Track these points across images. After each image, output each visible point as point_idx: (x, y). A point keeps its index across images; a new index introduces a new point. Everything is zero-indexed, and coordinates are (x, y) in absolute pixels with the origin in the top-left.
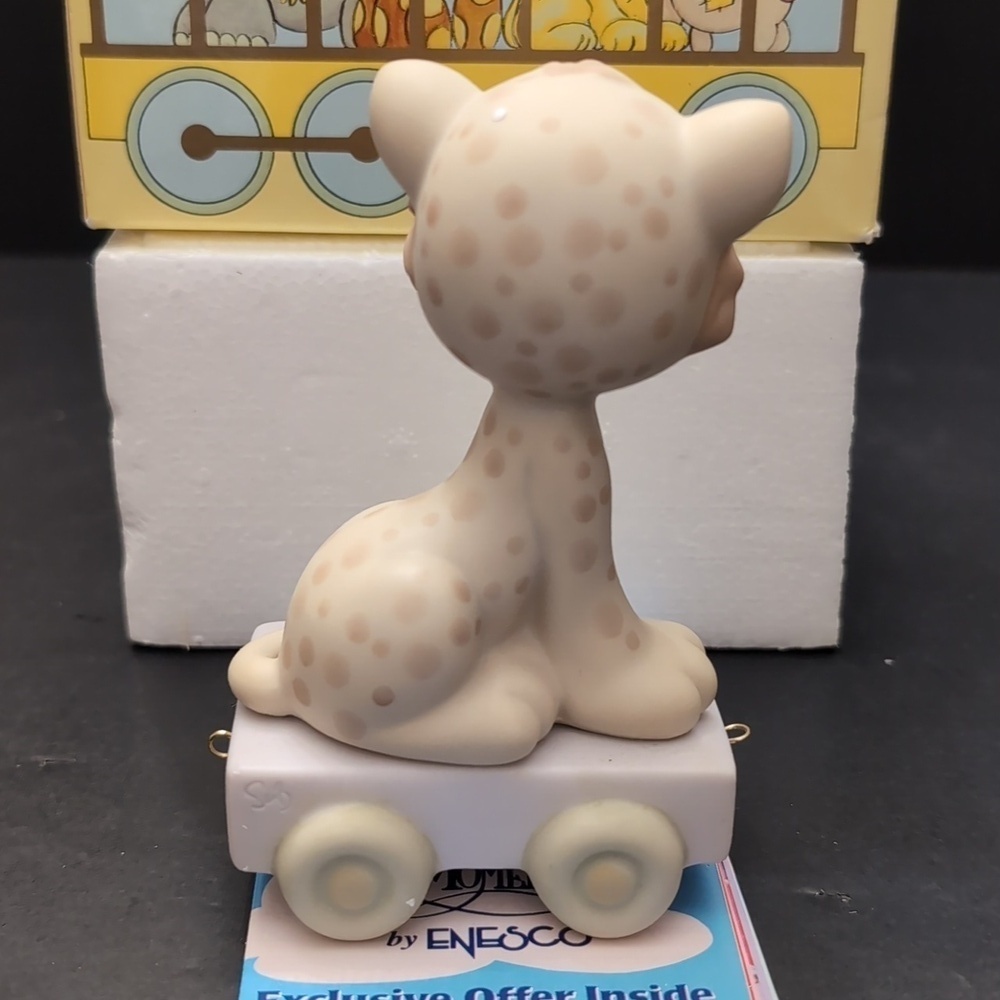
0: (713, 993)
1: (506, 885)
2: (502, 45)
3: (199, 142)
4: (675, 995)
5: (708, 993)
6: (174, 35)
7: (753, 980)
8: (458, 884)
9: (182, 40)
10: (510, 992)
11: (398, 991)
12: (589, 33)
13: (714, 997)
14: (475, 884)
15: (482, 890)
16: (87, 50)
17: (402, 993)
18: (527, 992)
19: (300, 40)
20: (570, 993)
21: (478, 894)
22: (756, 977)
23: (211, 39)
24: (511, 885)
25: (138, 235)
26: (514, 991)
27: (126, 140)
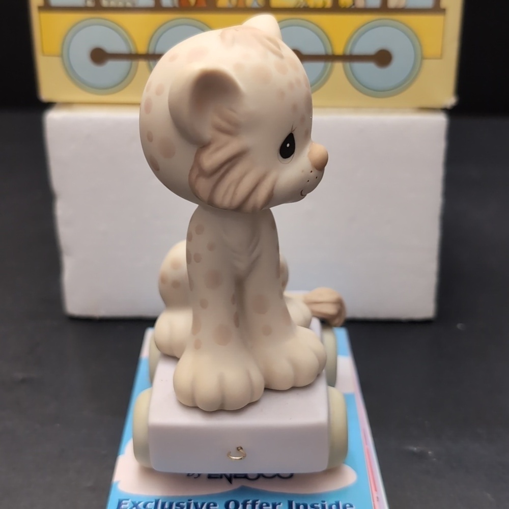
0: (354, 506)
2: (256, 5)
3: (99, 56)
4: (334, 507)
5: (351, 506)
6: (86, 2)
7: (375, 499)
9: (90, 4)
10: (248, 502)
11: (191, 500)
13: (354, 508)
16: (41, 9)
17: (192, 501)
18: (257, 502)
19: (150, 3)
20: (280, 504)
22: (378, 498)
23: (104, 3)
25: (68, 105)
26: (250, 502)
27: (62, 56)
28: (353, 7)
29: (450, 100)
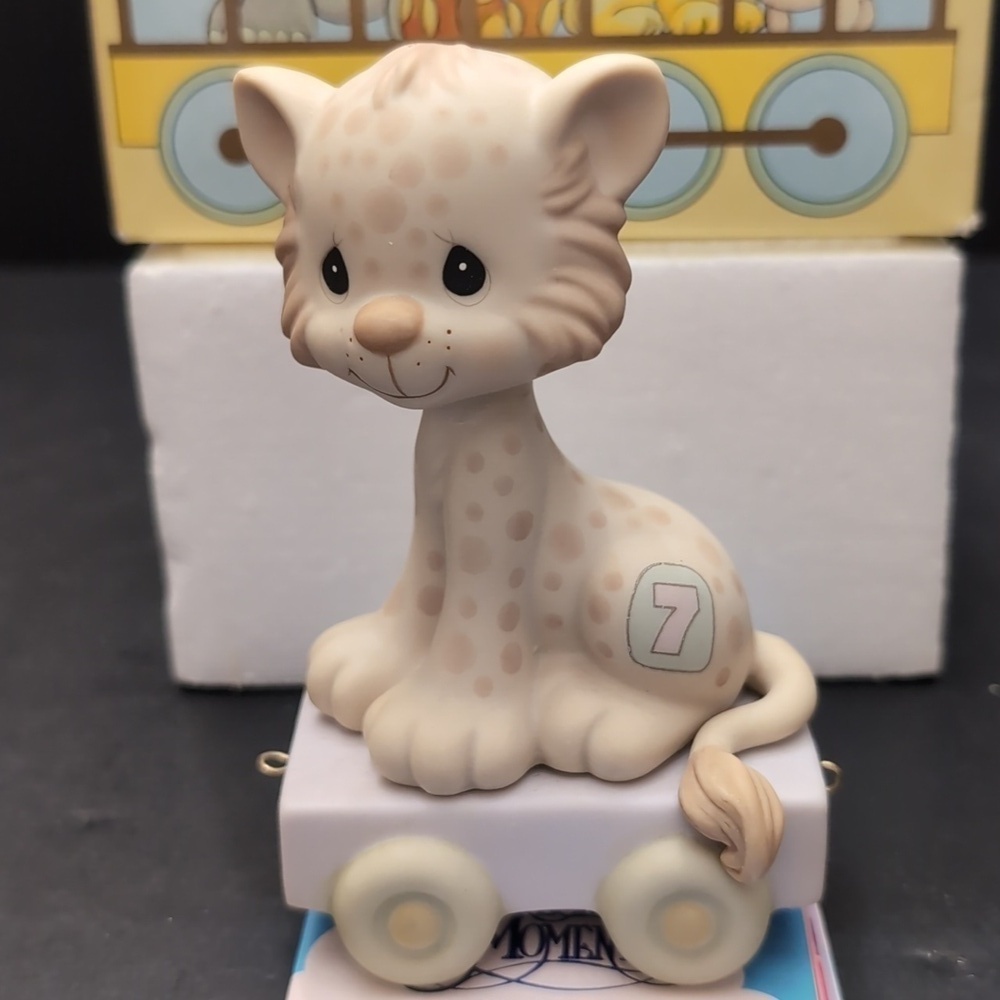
1: (571, 953)
2: (561, 32)
6: (209, 33)
8: (520, 953)
9: (217, 37)
12: (656, 16)
14: (539, 951)
15: (545, 960)
16: (115, 50)
19: (342, 32)
21: (540, 964)
23: (247, 35)
24: (577, 956)
25: (173, 248)
27: (159, 146)
28: (764, 31)
29: (968, 220)
